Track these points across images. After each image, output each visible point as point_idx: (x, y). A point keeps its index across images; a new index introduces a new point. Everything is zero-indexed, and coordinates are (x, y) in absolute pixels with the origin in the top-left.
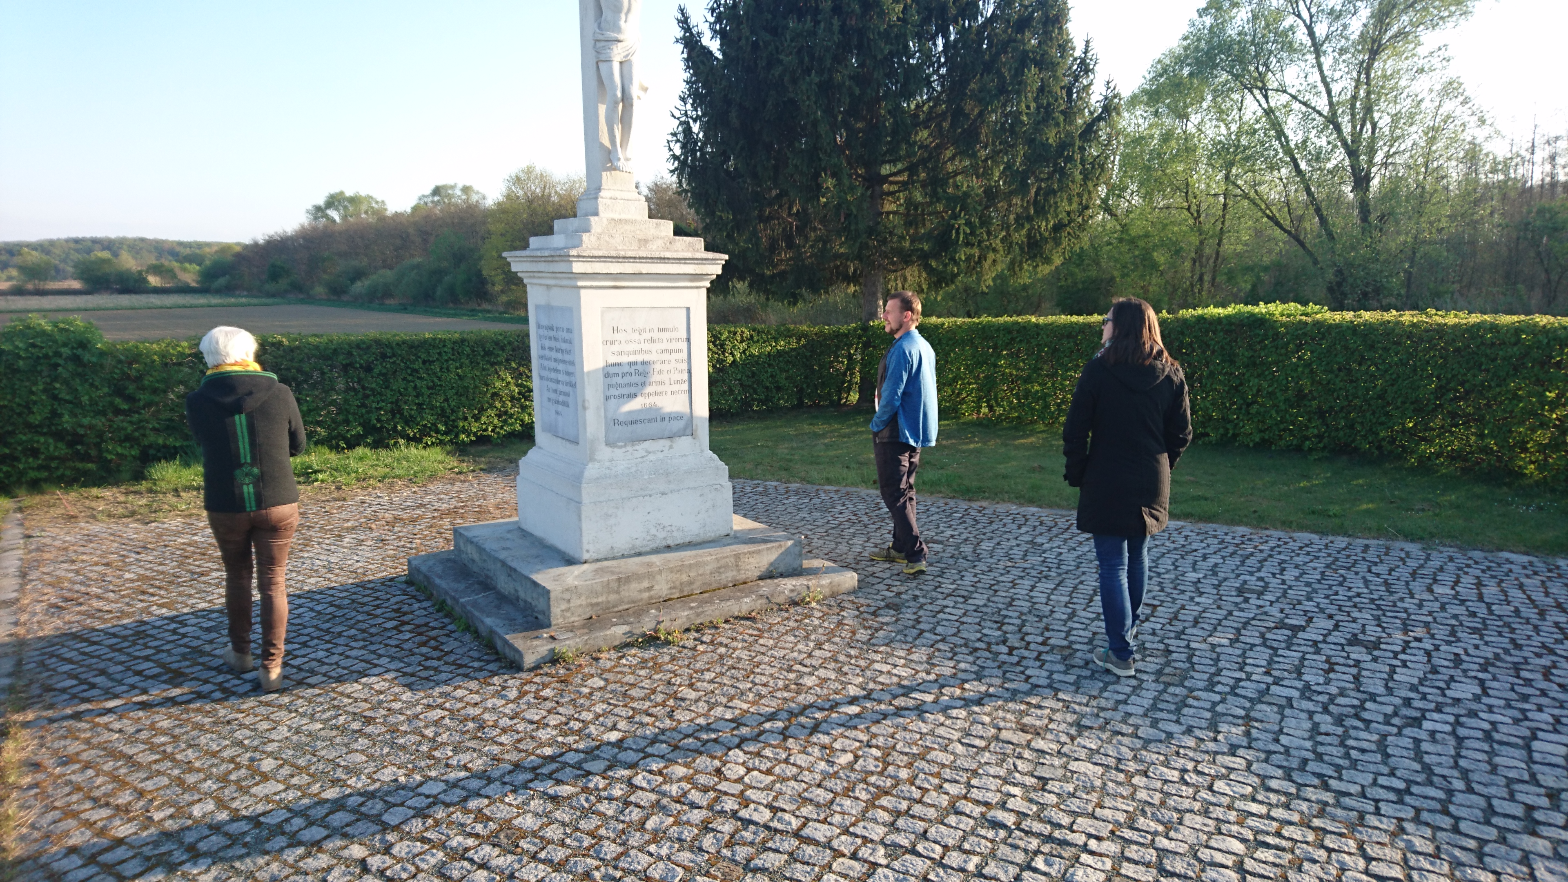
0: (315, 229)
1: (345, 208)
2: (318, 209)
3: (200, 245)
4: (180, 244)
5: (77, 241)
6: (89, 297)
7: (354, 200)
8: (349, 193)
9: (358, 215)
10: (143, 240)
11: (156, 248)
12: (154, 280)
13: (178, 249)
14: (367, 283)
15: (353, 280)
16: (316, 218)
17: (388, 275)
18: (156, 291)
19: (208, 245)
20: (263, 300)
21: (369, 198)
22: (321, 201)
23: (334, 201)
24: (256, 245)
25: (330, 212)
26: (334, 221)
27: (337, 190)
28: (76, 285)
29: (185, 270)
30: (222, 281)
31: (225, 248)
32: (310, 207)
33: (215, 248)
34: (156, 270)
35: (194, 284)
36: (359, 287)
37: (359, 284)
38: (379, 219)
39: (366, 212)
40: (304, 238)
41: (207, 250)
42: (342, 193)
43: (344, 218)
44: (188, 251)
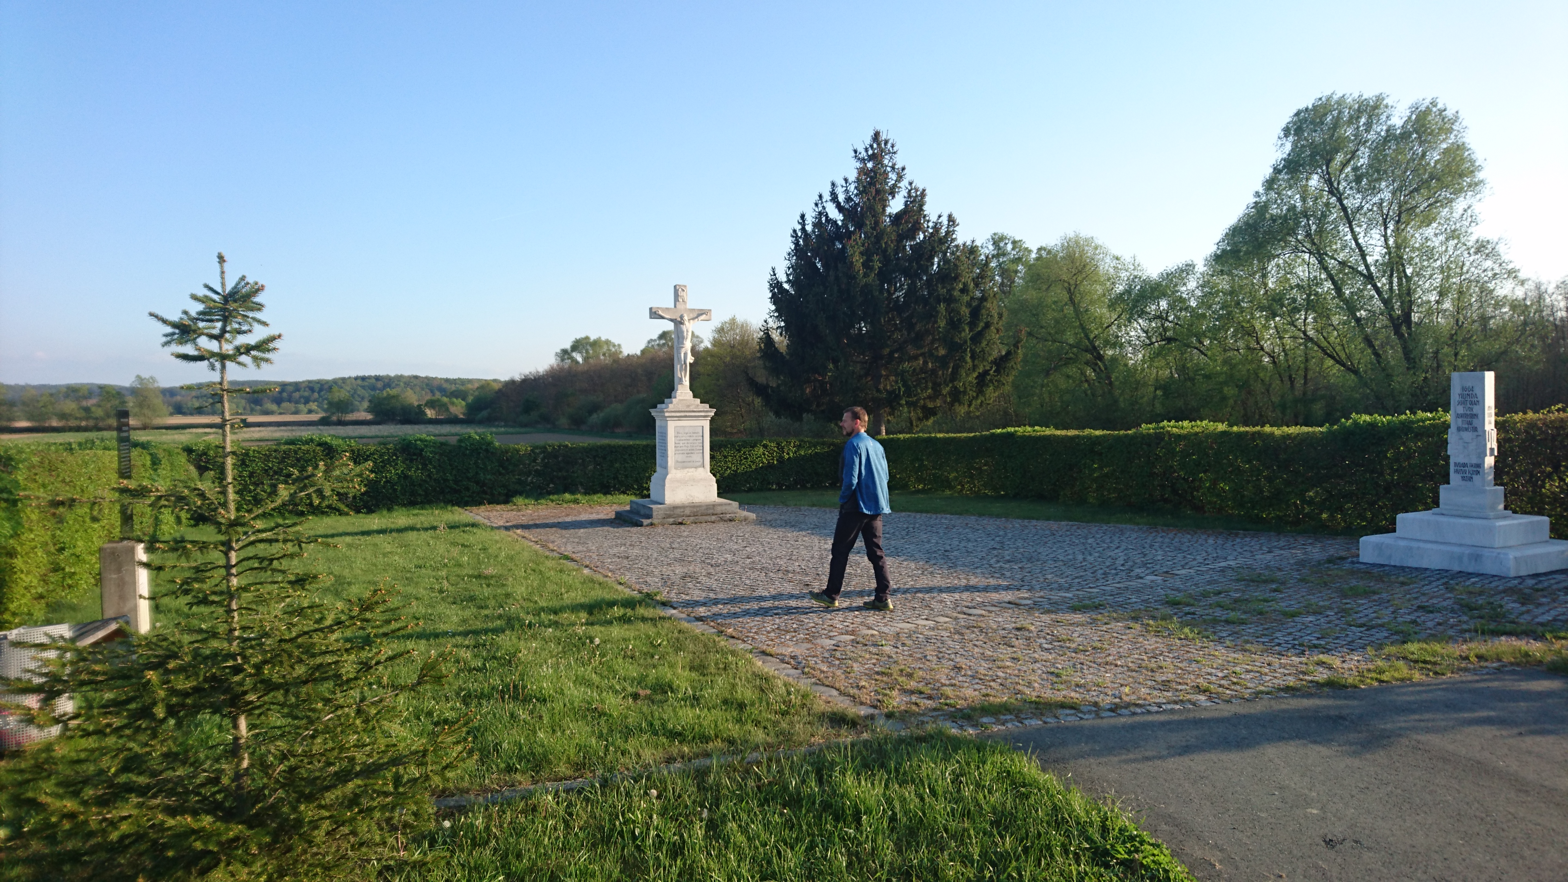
0: (561, 370)
1: (587, 352)
2: (565, 351)
3: (463, 382)
4: (447, 380)
5: (364, 378)
6: (380, 427)
7: (596, 344)
8: (593, 337)
9: (598, 357)
10: (416, 377)
11: (427, 385)
12: (430, 413)
13: (445, 385)
14: (602, 415)
15: (590, 413)
16: (563, 360)
17: (617, 408)
18: (431, 422)
19: (470, 381)
20: (518, 430)
21: (608, 342)
22: (568, 346)
23: (577, 345)
24: (512, 382)
25: (574, 354)
26: (577, 362)
27: (583, 336)
28: (369, 417)
29: (453, 404)
30: (485, 413)
31: (484, 385)
32: (558, 351)
33: (476, 385)
34: (431, 404)
35: (462, 416)
36: (595, 418)
37: (595, 416)
38: (614, 361)
39: (604, 355)
40: (552, 377)
41: (470, 386)
42: (587, 338)
43: (586, 359)
44: (453, 388)
